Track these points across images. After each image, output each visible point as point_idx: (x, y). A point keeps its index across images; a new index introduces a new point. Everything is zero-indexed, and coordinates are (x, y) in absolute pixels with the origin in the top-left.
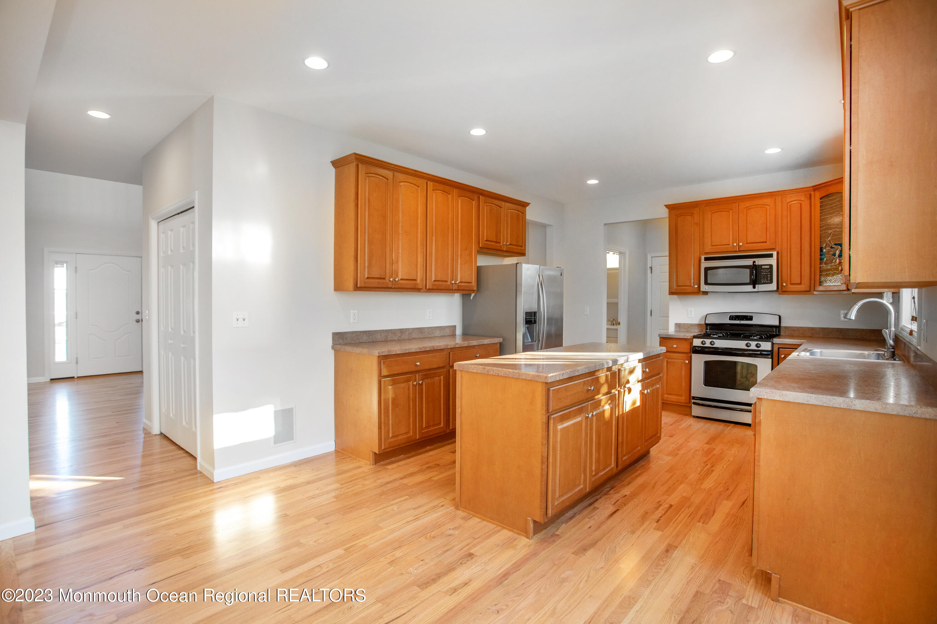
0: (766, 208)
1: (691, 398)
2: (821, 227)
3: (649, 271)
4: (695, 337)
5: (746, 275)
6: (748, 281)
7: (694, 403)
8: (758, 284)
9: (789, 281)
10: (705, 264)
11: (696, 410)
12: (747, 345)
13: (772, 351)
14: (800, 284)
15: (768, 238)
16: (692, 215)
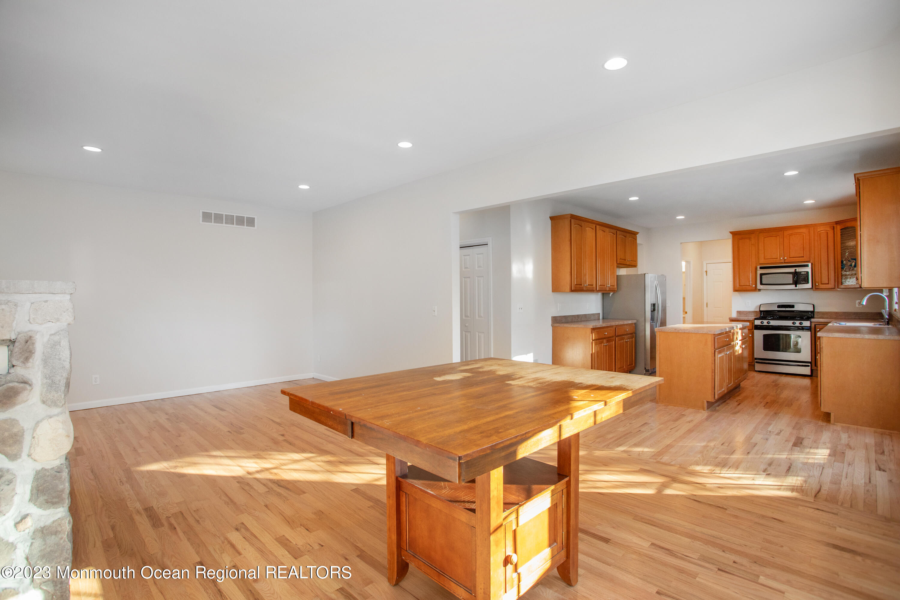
0: (803, 235)
1: (754, 359)
2: (841, 248)
3: (705, 274)
4: (756, 319)
5: (790, 279)
6: (792, 282)
7: (757, 362)
8: (799, 284)
9: (820, 281)
10: (760, 271)
11: (758, 367)
12: (793, 323)
13: (810, 327)
14: (828, 284)
15: (805, 254)
16: (750, 239)
